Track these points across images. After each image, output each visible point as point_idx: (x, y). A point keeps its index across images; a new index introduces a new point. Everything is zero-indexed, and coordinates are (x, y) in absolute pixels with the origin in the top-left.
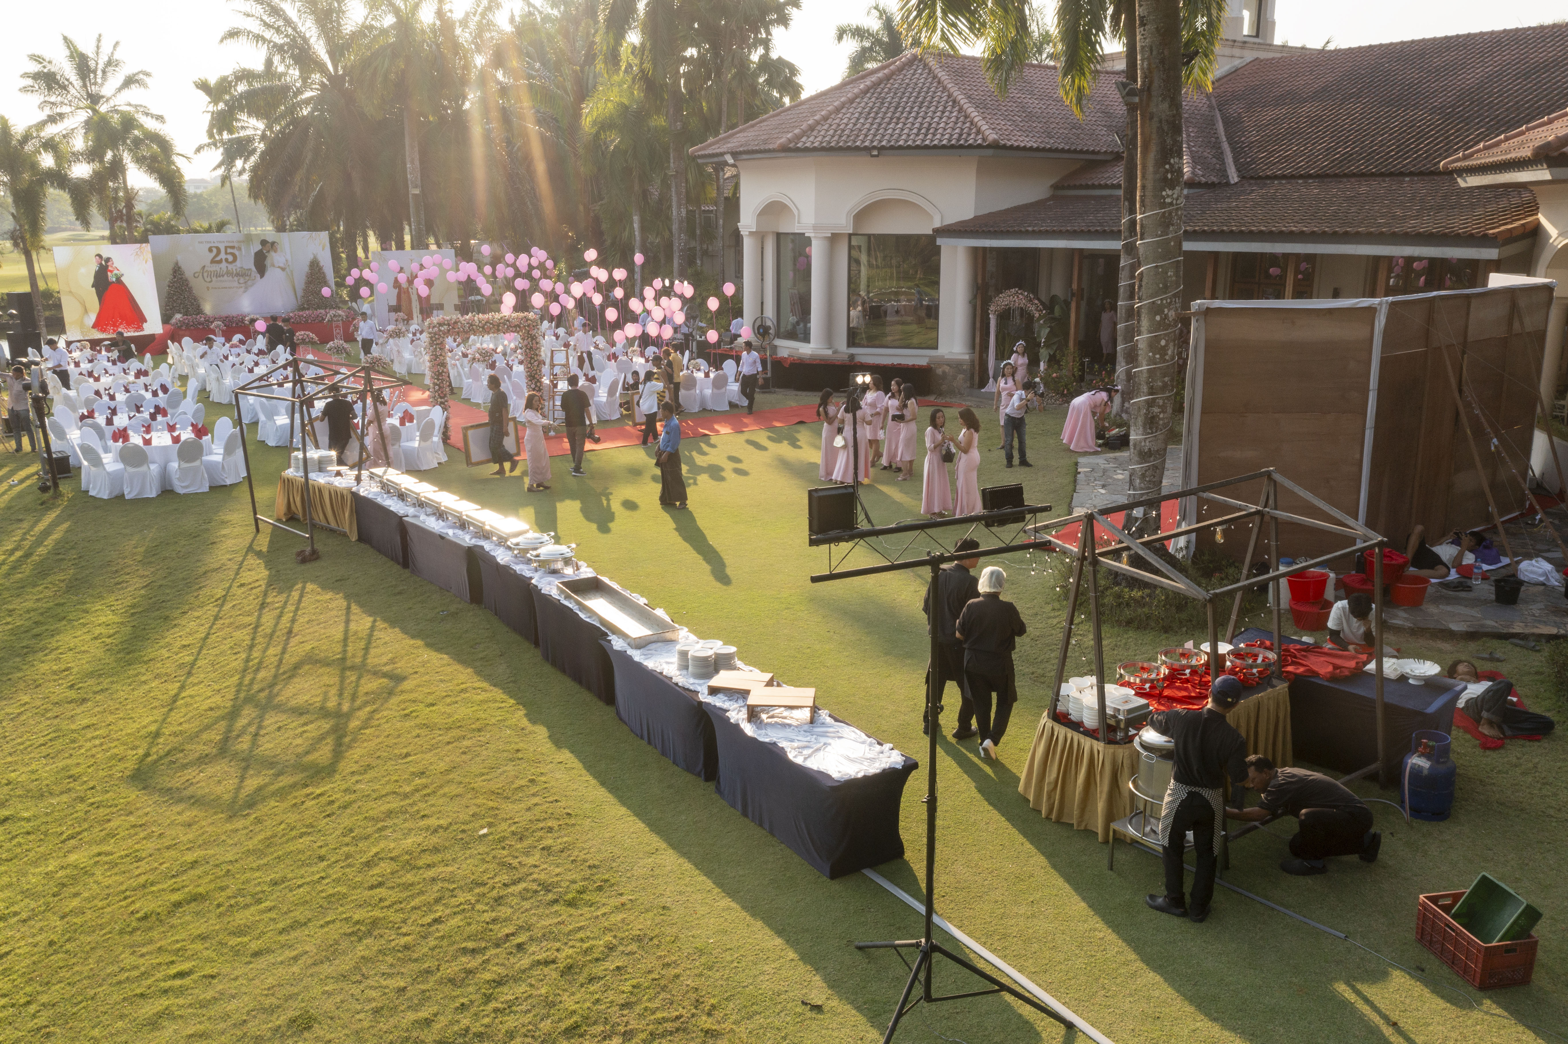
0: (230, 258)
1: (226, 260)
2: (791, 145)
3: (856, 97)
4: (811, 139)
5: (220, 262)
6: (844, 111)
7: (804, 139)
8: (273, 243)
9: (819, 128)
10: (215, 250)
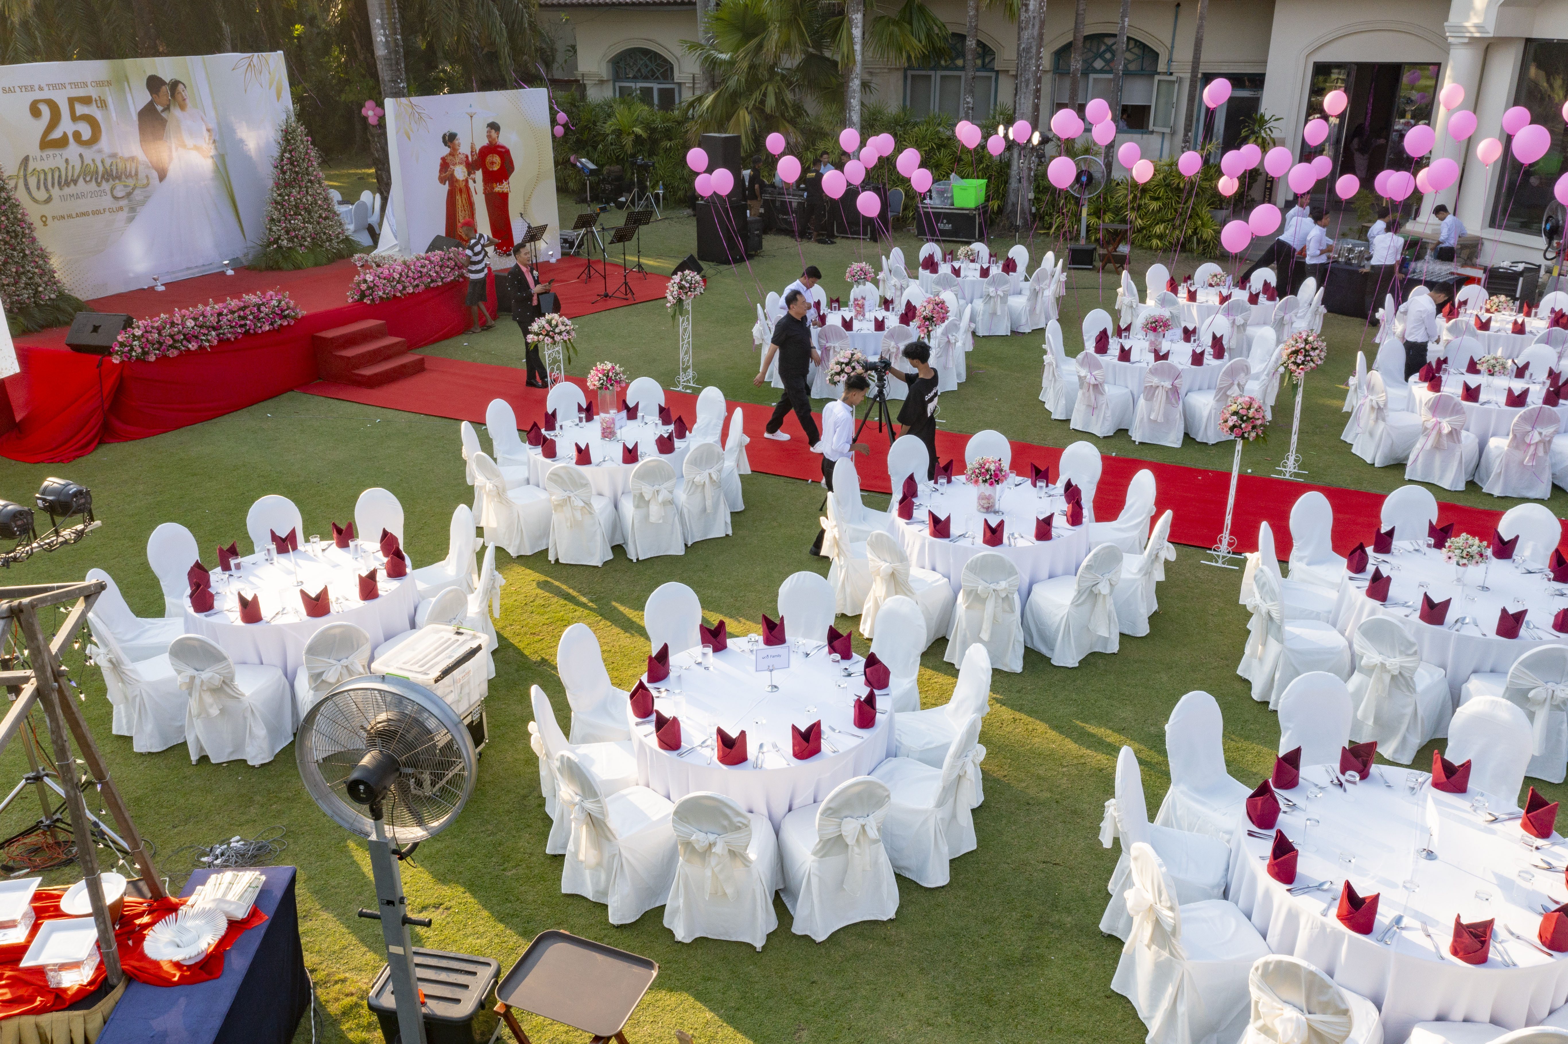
0: (86, 132)
1: (77, 135)
5: (62, 142)
8: (175, 84)
10: (45, 110)
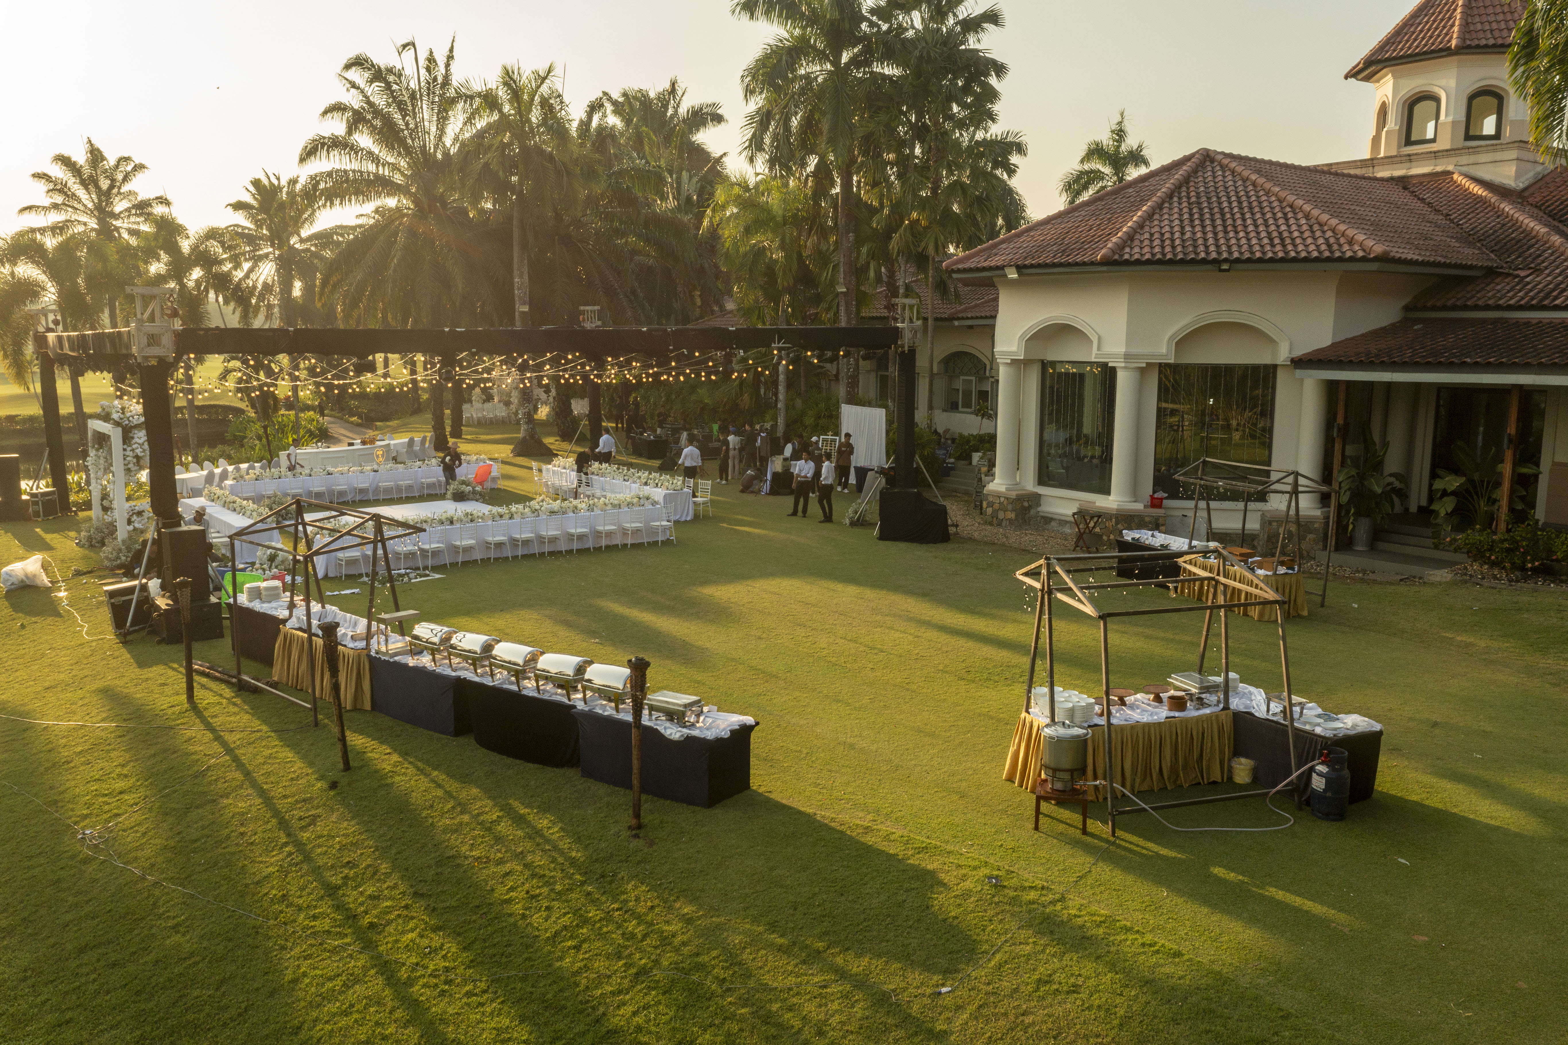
2: (1116, 257)
3: (1163, 202)
4: (1137, 250)
6: (1156, 216)
7: (1127, 250)
9: (1137, 236)
